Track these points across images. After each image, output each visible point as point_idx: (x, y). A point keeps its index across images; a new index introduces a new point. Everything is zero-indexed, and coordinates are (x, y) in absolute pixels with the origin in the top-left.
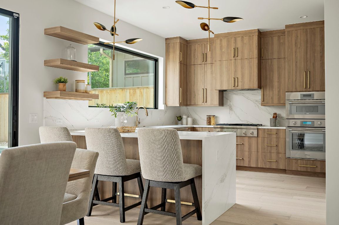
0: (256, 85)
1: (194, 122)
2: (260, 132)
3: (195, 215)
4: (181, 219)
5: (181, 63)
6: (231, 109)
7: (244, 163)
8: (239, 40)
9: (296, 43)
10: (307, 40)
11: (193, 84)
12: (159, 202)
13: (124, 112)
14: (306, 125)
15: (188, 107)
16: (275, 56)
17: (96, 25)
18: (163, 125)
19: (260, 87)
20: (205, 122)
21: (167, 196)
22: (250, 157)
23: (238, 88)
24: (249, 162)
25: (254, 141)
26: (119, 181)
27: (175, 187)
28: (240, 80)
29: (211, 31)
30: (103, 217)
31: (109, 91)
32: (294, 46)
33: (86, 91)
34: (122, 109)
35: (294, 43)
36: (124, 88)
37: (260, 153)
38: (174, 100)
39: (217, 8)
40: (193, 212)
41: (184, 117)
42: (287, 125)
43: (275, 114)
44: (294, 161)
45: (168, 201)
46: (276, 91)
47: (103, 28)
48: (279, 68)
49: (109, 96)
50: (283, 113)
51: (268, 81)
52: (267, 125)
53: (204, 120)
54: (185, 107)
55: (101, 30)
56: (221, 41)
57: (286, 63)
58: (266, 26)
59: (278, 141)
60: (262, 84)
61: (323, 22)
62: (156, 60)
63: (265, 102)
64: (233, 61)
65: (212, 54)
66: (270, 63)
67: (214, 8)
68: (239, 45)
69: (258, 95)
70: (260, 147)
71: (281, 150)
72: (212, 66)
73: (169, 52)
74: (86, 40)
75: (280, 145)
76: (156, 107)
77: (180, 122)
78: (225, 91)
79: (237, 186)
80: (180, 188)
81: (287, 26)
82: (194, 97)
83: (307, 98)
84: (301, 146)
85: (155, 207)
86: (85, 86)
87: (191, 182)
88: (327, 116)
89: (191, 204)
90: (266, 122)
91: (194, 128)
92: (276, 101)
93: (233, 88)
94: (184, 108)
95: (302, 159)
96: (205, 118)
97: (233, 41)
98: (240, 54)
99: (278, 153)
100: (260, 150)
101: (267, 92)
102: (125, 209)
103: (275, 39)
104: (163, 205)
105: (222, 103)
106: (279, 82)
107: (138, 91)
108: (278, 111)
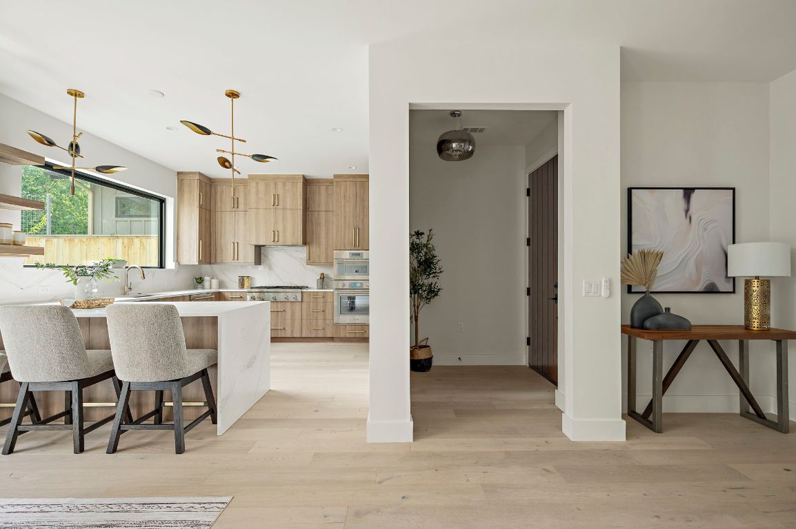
0: (300, 241)
1: (221, 284)
2: (305, 295)
3: (209, 417)
4: (182, 430)
5: (200, 207)
6: (270, 268)
7: (285, 333)
8: (280, 185)
9: (345, 196)
10: (356, 193)
11: (219, 236)
12: (152, 408)
13: (92, 276)
14: (356, 287)
15: (213, 265)
16: (323, 208)
17: (32, 135)
18: (172, 290)
19: (305, 243)
20: (237, 284)
21: (165, 398)
22: (293, 327)
23: (279, 243)
24: (292, 331)
25: (297, 307)
26: (73, 387)
27: (175, 387)
28: (281, 234)
29: (235, 170)
30: (39, 450)
31: (84, 240)
32: (343, 198)
33: (14, 241)
34: (89, 272)
35: (342, 195)
36: (114, 236)
37: (304, 321)
38: (191, 255)
39: (245, 141)
40: (206, 415)
41: (207, 278)
42: (335, 287)
43: (323, 274)
44: (342, 327)
45: (167, 404)
46: (323, 248)
47: (48, 142)
48: (327, 222)
49: (85, 247)
50: (331, 273)
51: (314, 236)
52: (313, 287)
53: (235, 282)
54: (208, 266)
55: (46, 144)
56: (257, 184)
57: (335, 218)
58: (312, 173)
59: (325, 306)
60: (308, 240)
61: (367, 177)
62: (162, 201)
63: (311, 261)
64: (272, 211)
65: (245, 199)
66: (317, 215)
67: (240, 140)
68: (280, 192)
69: (303, 252)
70: (304, 313)
71: (329, 316)
72: (245, 214)
73: (184, 191)
74: (13, 157)
75: (327, 311)
76: (162, 265)
77: (199, 286)
78: (263, 246)
79: (272, 364)
80: (182, 386)
81: (336, 176)
82: (221, 253)
83: (358, 257)
84: (352, 308)
85: (146, 416)
86: (13, 233)
87: (203, 374)
88: (371, 277)
89: (202, 404)
90: (312, 283)
91: (219, 293)
92: (323, 260)
93: (272, 243)
94: (206, 267)
95: (351, 325)
96: (237, 280)
97: (272, 186)
98: (281, 203)
99: (324, 319)
100: (304, 317)
101: (314, 249)
102: (82, 432)
103: (323, 189)
104: (158, 411)
105: (258, 260)
106: (327, 238)
107: (137, 241)
108: (326, 271)
